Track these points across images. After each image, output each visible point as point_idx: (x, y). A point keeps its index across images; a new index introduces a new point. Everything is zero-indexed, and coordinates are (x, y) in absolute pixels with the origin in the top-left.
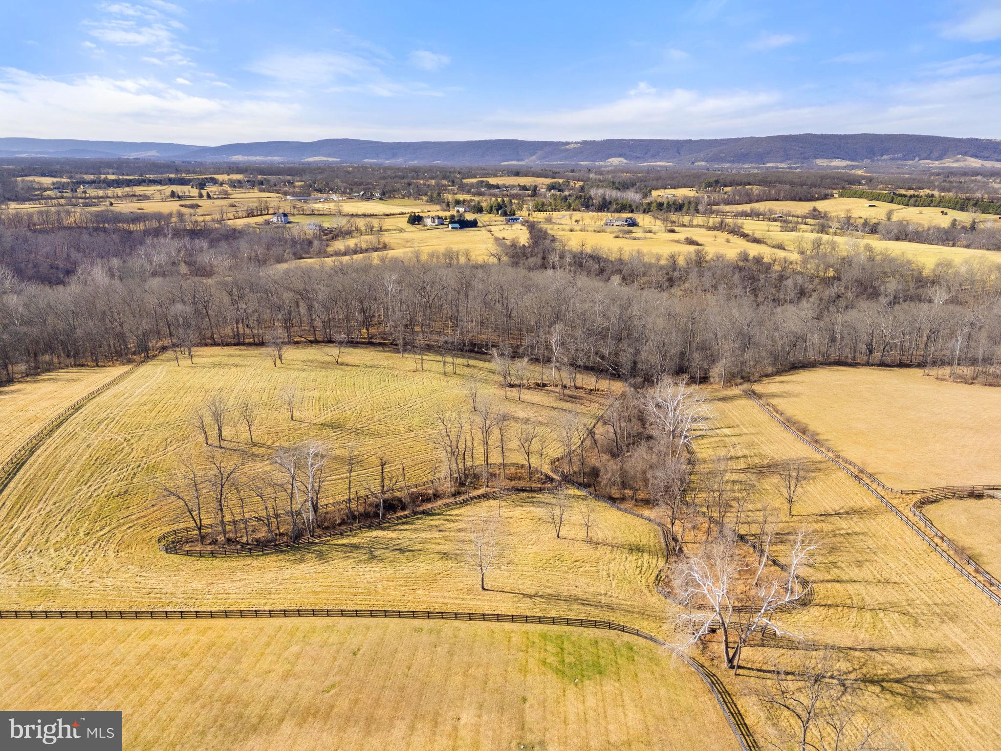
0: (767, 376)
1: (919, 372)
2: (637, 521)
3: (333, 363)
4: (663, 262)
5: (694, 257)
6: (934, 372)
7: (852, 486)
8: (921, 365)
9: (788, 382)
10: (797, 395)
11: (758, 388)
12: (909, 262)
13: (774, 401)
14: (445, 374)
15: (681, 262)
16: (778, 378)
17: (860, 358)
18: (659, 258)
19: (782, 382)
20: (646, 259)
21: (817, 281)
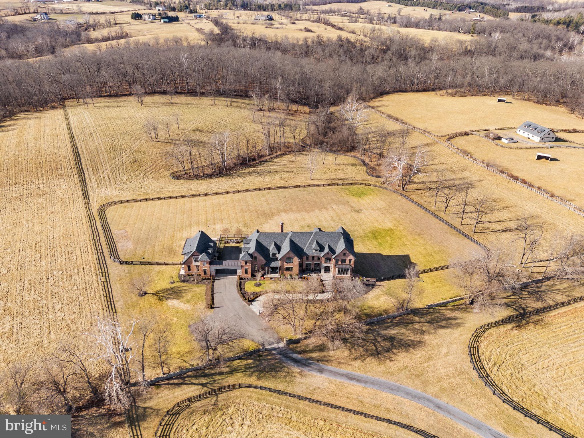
0: (372, 99)
1: (433, 93)
2: (347, 157)
3: (169, 103)
4: (300, 43)
5: (316, 39)
6: (439, 92)
7: (422, 137)
8: (433, 90)
9: (382, 101)
10: (387, 106)
11: (371, 104)
12: (418, 40)
13: (380, 109)
14: (227, 106)
15: (310, 42)
16: (377, 100)
17: (408, 88)
18: (298, 40)
19: (379, 101)
20: (291, 42)
21: (378, 51)
